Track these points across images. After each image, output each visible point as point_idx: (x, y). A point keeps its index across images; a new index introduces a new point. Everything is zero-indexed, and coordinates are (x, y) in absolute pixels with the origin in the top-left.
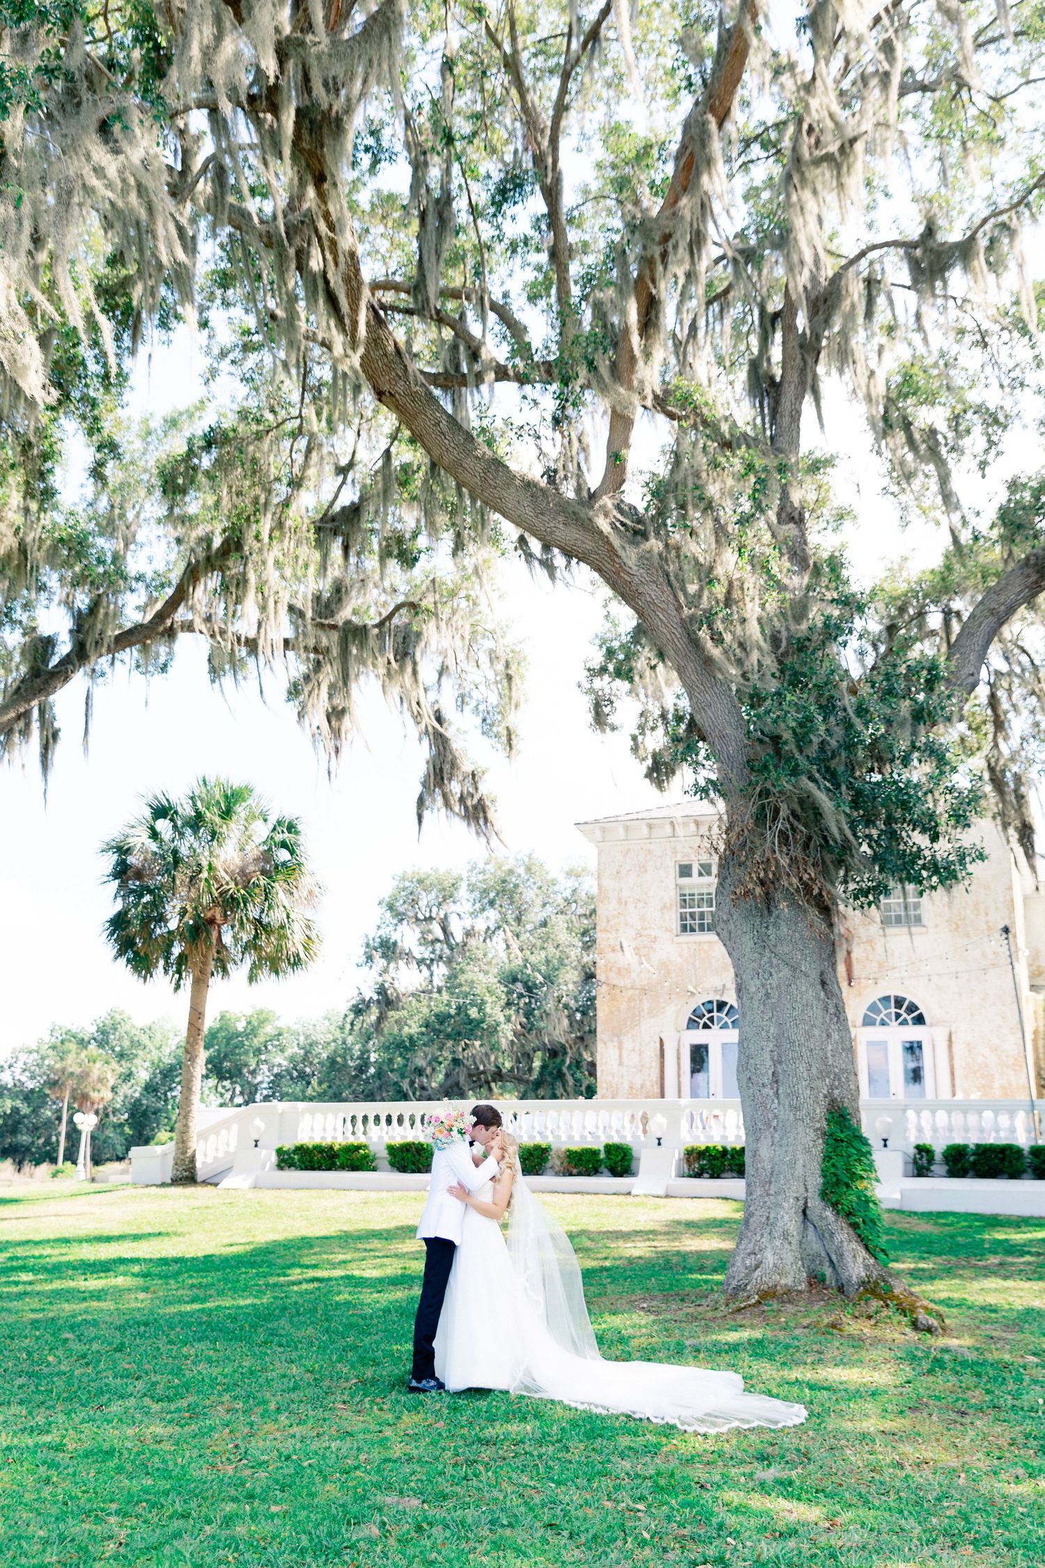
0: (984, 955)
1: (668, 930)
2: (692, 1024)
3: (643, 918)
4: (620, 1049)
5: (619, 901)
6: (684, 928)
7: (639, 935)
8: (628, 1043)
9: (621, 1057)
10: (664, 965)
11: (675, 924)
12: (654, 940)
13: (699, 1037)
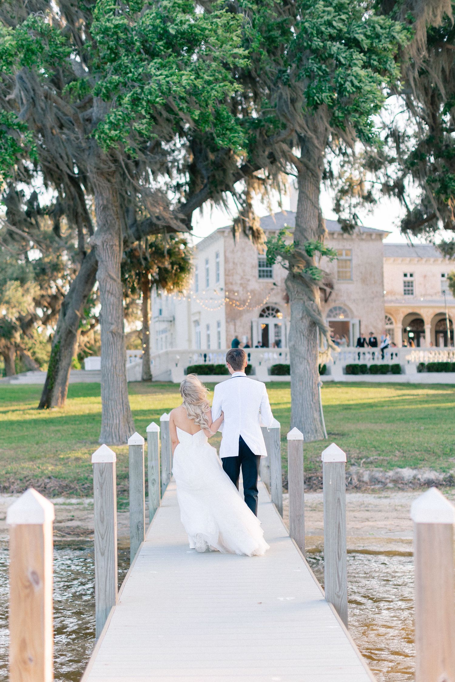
0: (373, 293)
1: (254, 276)
2: (261, 316)
3: (244, 271)
4: (235, 325)
5: (234, 263)
6: (260, 276)
7: (242, 278)
8: (238, 323)
9: (235, 329)
10: (252, 292)
11: (257, 274)
12: (249, 280)
13: (265, 320)
